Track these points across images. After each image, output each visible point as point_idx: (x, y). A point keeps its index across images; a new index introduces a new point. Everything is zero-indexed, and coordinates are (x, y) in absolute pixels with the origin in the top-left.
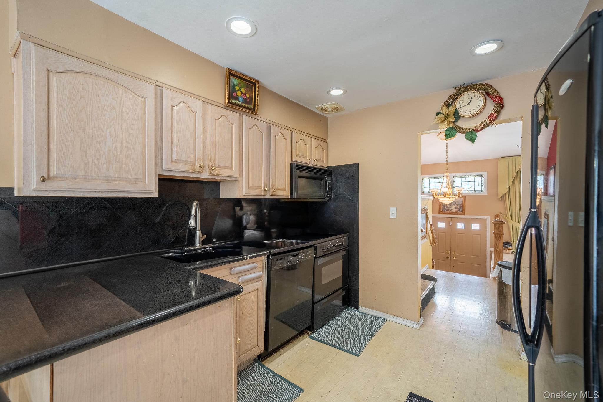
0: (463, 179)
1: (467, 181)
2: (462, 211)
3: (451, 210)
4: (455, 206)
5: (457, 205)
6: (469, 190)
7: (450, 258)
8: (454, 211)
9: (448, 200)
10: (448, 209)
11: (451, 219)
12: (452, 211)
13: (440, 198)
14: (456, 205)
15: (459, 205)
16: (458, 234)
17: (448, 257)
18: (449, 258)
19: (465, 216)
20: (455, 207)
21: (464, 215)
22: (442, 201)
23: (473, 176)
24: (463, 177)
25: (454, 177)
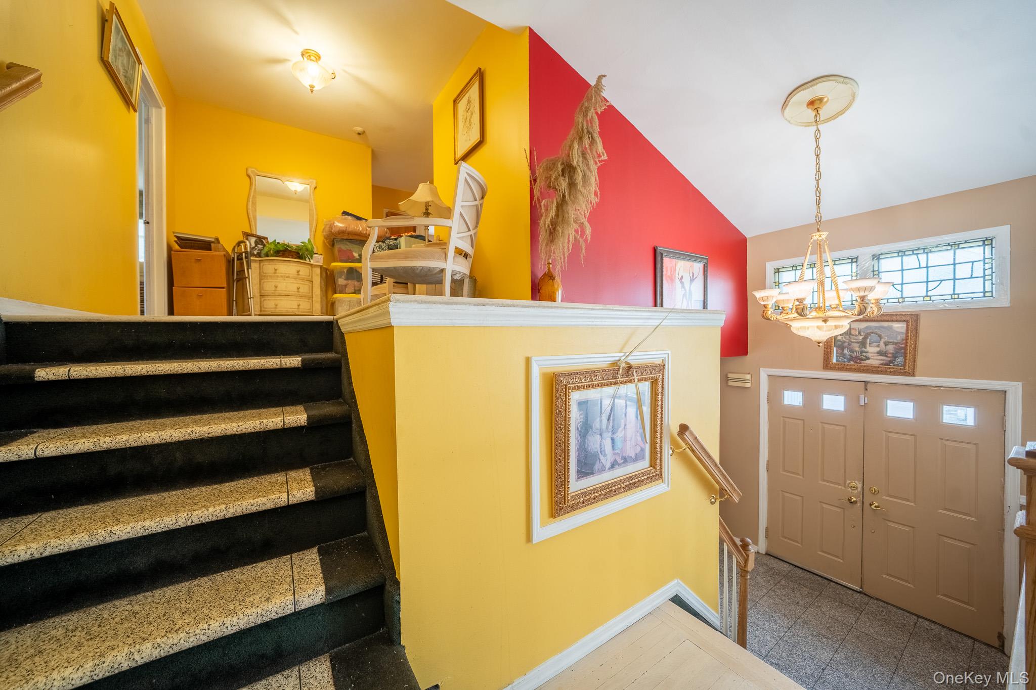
0: (910, 261)
1: (923, 264)
2: (905, 362)
3: (865, 360)
4: (878, 346)
5: (886, 344)
6: (930, 293)
7: (859, 504)
8: (875, 361)
9: (818, 327)
10: (856, 357)
11: (866, 386)
12: (868, 362)
13: (791, 320)
14: (882, 344)
15: (893, 343)
16: (890, 435)
17: (854, 499)
18: (855, 502)
19: (917, 378)
20: (878, 349)
21: (913, 375)
22: (798, 329)
23: (949, 247)
24: (907, 253)
25: (877, 257)
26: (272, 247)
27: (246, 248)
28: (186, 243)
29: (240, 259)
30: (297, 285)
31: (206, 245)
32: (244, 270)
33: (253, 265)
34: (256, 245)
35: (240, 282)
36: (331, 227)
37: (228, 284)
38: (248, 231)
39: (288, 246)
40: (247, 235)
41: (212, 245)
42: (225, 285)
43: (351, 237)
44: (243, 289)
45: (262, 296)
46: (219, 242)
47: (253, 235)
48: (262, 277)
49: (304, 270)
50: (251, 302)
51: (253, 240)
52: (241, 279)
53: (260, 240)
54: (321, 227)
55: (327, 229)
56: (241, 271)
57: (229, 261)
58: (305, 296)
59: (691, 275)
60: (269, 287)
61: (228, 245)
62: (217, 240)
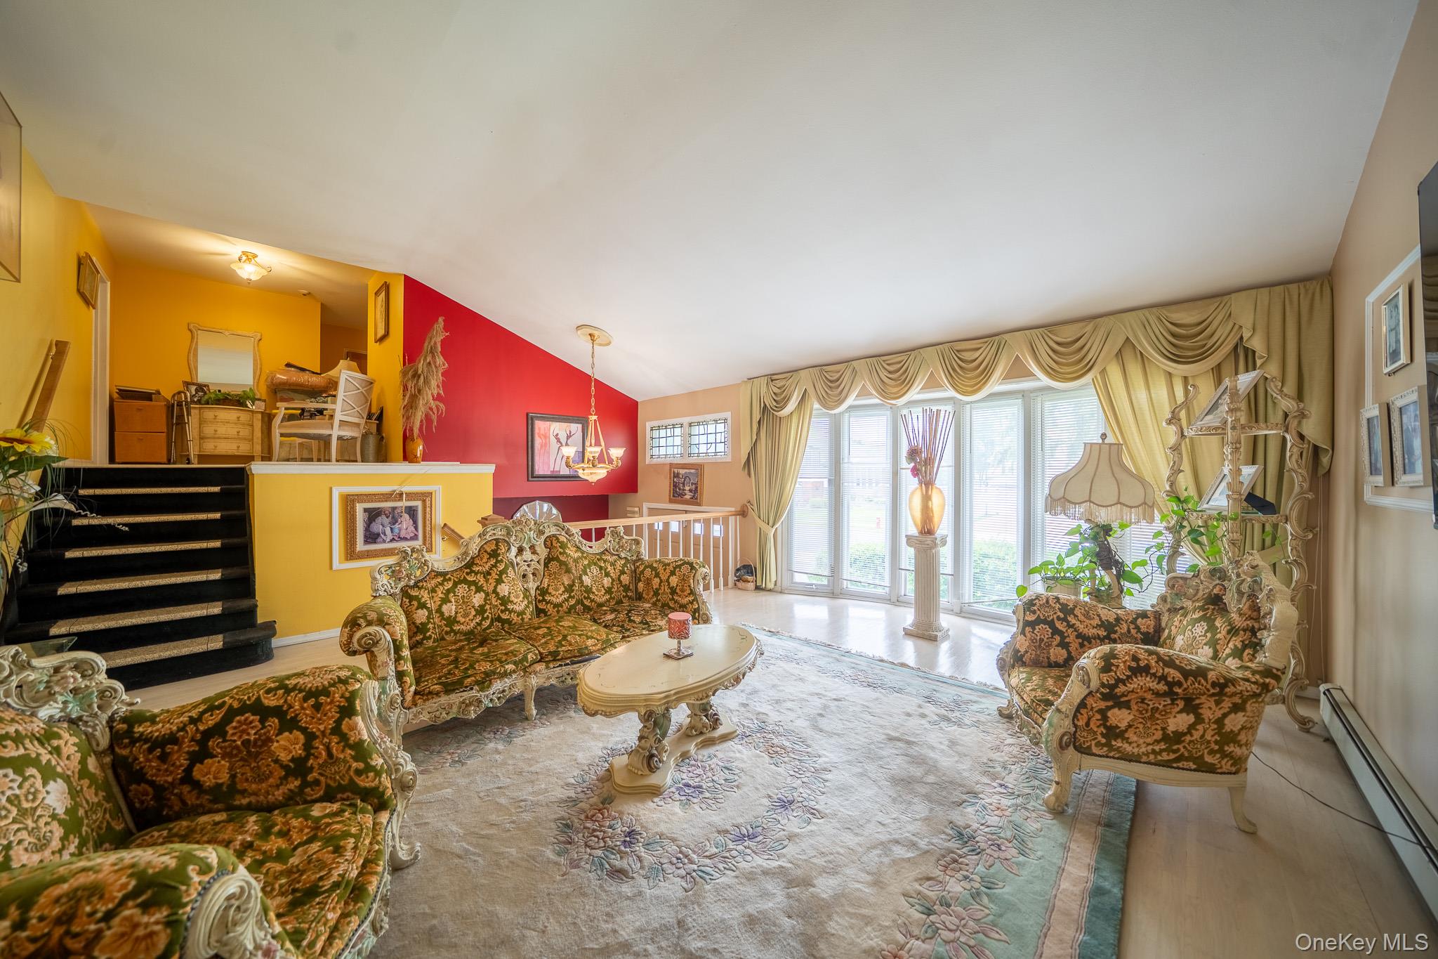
2: (698, 496)
3: (685, 495)
4: (689, 486)
5: (692, 484)
8: (688, 496)
10: (681, 494)
19: (703, 507)
20: (689, 488)
21: (701, 505)
25: (690, 425)
26: (213, 396)
27: (186, 398)
28: (126, 394)
29: (180, 404)
30: (237, 430)
31: (147, 396)
32: (183, 416)
33: (193, 412)
34: (196, 393)
35: (180, 426)
36: (272, 379)
37: (168, 429)
38: (188, 380)
39: (228, 395)
40: (187, 384)
41: (153, 396)
42: (165, 430)
43: (292, 387)
44: (182, 432)
45: (201, 438)
46: (160, 394)
47: (193, 384)
48: (202, 422)
49: (244, 417)
50: (191, 444)
51: (193, 388)
52: (181, 423)
53: (201, 388)
54: (263, 378)
55: (269, 380)
56: (181, 417)
57: (168, 407)
58: (245, 439)
59: (568, 433)
60: (208, 430)
61: (167, 394)
62: (158, 393)
